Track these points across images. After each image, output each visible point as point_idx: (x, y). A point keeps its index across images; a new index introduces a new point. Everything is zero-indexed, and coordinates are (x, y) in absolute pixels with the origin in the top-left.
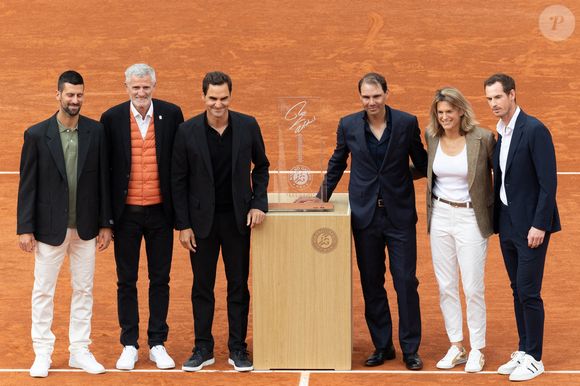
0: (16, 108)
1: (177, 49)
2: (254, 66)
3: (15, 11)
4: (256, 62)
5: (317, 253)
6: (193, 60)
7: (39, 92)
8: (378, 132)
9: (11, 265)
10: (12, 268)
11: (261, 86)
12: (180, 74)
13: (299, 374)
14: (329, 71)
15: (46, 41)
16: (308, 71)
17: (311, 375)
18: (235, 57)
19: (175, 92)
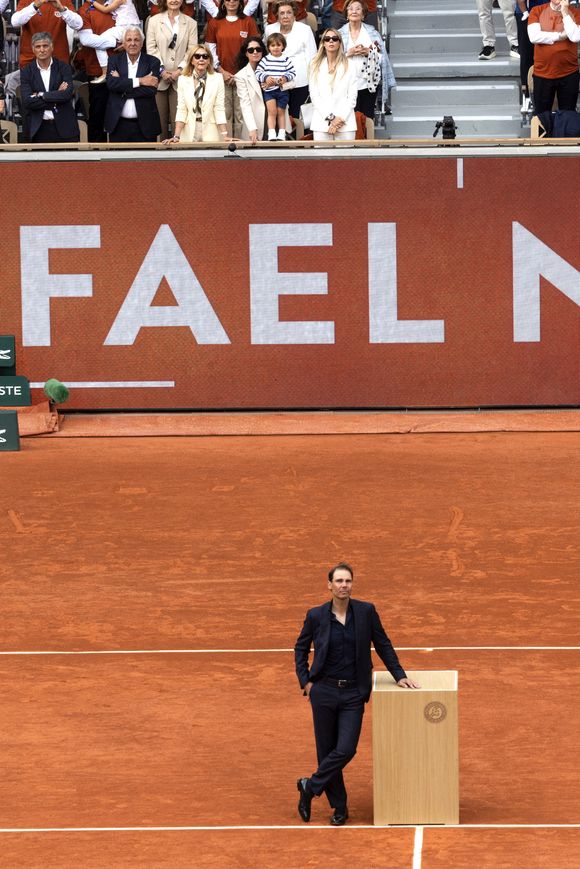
0: (149, 594)
1: (285, 541)
2: (355, 555)
3: (141, 508)
4: (355, 552)
5: (429, 723)
6: (301, 550)
7: (169, 579)
8: (342, 619)
9: (155, 734)
10: (156, 736)
11: (362, 572)
12: (291, 563)
13: (414, 829)
14: (419, 558)
15: (171, 534)
16: (402, 559)
17: (425, 829)
18: (337, 547)
19: (287, 578)
